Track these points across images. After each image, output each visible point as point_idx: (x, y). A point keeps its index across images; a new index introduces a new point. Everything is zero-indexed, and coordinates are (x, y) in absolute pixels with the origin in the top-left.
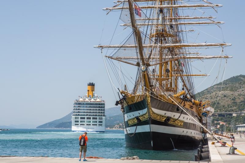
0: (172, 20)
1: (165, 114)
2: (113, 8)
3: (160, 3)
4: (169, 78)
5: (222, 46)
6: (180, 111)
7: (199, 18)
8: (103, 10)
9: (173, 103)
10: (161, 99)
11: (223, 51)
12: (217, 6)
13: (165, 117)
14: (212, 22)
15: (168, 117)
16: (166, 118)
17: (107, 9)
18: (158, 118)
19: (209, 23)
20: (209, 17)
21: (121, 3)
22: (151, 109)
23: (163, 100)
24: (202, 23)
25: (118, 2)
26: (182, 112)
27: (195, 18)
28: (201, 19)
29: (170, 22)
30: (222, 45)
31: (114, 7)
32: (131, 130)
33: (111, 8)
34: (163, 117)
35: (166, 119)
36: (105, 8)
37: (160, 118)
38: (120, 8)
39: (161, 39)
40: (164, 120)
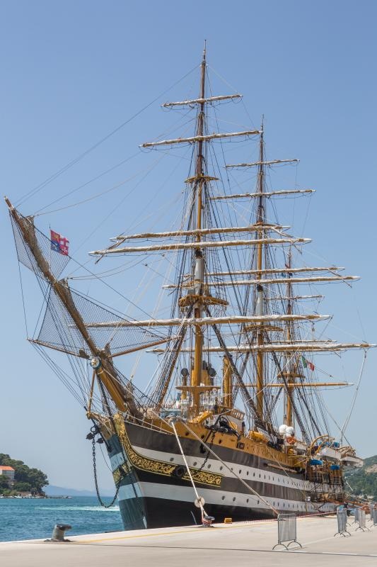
0: (260, 275)
1: (172, 459)
2: (108, 251)
4: (213, 388)
5: (312, 320)
7: (311, 270)
8: (90, 255)
9: (189, 437)
11: (313, 330)
12: (300, 240)
13: (172, 466)
14: (336, 277)
15: (179, 466)
16: (174, 468)
17: (97, 253)
18: (155, 469)
19: (330, 280)
20: (332, 267)
21: (122, 240)
22: (131, 448)
24: (317, 280)
25: (118, 239)
26: (209, 456)
27: (303, 270)
28: (315, 272)
30: (310, 317)
31: (109, 249)
33: (104, 252)
34: (166, 465)
35: (174, 471)
36: (93, 252)
37: (160, 468)
40: (169, 472)
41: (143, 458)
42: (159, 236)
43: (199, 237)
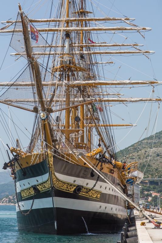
0: (82, 48)
1: (75, 181)
3: (66, 25)
4: (80, 130)
5: (153, 85)
6: (96, 177)
7: (119, 45)
9: (85, 166)
10: (69, 160)
11: (153, 91)
12: (144, 29)
13: (75, 186)
14: (138, 51)
15: (78, 186)
16: (75, 187)
18: (64, 188)
19: (134, 53)
20: (134, 44)
21: (11, 23)
22: (54, 174)
23: (71, 161)
24: (125, 53)
25: (8, 22)
26: (98, 179)
27: (114, 45)
28: (122, 47)
29: (80, 50)
30: (152, 83)
31: (2, 29)
32: (25, 206)
34: (71, 185)
35: (75, 189)
37: (67, 188)
38: (10, 30)
39: (68, 75)
40: (73, 190)
41: (59, 181)
42: (39, 21)
43: (68, 23)
